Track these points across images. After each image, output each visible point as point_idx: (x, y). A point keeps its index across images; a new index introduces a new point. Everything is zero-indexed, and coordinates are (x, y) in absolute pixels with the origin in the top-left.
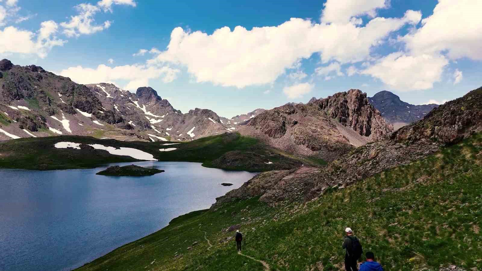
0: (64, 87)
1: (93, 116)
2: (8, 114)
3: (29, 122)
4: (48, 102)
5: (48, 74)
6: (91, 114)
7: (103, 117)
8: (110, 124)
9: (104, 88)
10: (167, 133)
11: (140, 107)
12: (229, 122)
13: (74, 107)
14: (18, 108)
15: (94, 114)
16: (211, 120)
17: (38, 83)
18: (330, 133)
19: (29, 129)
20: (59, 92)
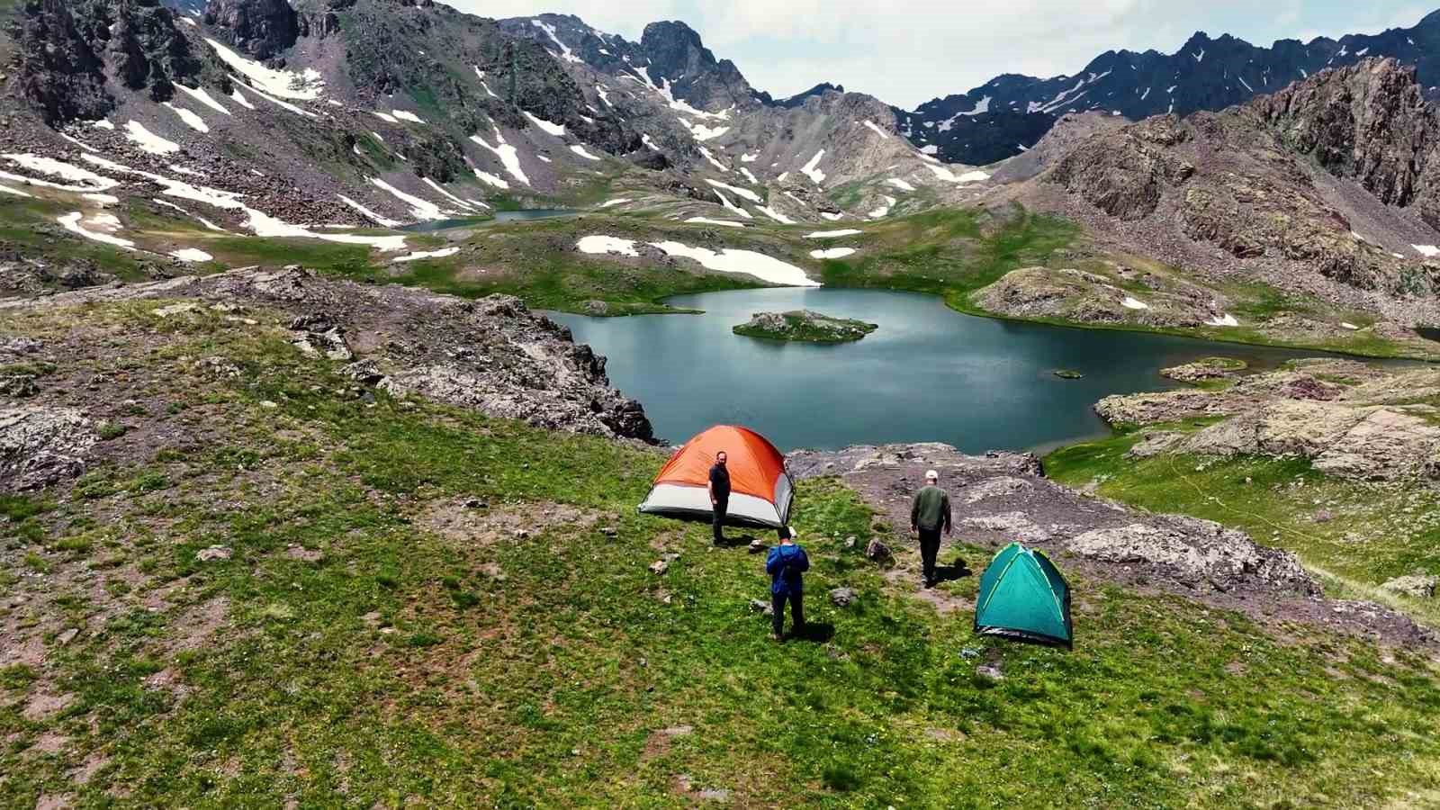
0: (486, 49)
1: (569, 131)
2: (381, 135)
3: (431, 157)
4: (458, 97)
5: (441, 12)
6: (562, 127)
7: (593, 133)
8: (613, 154)
9: (553, 28)
10: (744, 171)
11: (655, 87)
12: (909, 119)
13: (519, 110)
14: (396, 118)
15: (569, 126)
16: (874, 127)
17: (421, 39)
18: (1293, 204)
19: (433, 176)
20: (476, 64)
